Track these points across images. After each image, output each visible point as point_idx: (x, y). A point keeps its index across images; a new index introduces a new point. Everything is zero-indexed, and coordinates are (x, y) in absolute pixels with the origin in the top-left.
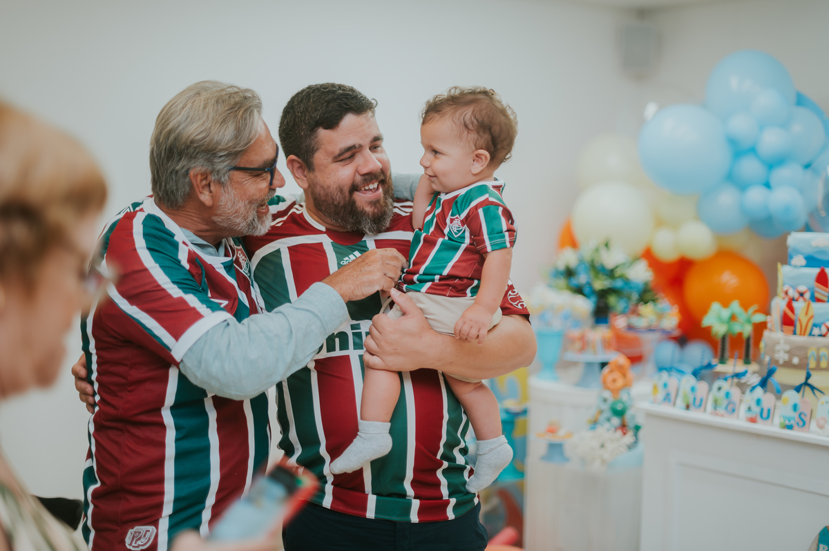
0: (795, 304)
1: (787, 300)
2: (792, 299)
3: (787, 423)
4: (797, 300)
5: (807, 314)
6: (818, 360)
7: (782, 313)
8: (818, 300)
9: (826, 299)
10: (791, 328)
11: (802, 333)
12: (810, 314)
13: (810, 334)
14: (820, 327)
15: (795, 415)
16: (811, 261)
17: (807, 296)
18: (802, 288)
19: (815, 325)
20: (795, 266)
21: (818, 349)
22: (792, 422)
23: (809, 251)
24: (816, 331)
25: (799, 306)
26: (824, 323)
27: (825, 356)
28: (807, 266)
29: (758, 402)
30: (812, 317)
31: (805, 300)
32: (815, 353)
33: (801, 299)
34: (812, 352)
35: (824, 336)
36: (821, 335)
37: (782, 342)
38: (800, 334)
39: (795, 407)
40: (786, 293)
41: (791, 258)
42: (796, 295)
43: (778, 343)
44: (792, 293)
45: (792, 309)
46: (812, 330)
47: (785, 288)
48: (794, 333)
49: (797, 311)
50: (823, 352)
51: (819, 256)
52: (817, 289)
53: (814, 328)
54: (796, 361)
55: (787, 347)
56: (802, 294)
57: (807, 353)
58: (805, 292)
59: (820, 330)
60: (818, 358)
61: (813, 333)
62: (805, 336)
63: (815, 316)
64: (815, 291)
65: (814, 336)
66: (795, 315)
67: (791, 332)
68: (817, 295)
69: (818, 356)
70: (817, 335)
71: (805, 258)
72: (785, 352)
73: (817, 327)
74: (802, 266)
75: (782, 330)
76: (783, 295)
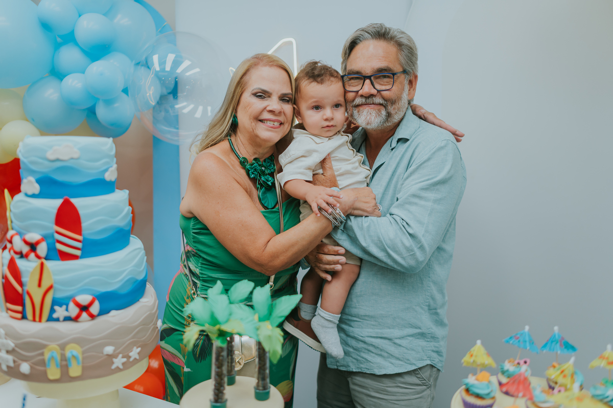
0: (21, 263)
4: (27, 257)
5: (39, 285)
6: (64, 367)
8: (64, 256)
9: (78, 253)
10: (19, 308)
11: (37, 318)
12: (46, 284)
13: (50, 319)
14: (67, 305)
16: (48, 186)
17: (42, 249)
18: (33, 237)
19: (57, 303)
21: (63, 347)
23: (44, 168)
24: (60, 312)
25: (28, 267)
26: (74, 300)
27: (73, 356)
28: (39, 196)
30: (51, 287)
31: (38, 257)
32: (58, 358)
33: (32, 255)
34: (51, 352)
35: (76, 319)
36: (68, 319)
37: (2, 332)
38: (34, 320)
40: (11, 243)
41: (21, 180)
42: (25, 249)
44: (19, 244)
45: (16, 273)
46: (52, 311)
47: (9, 234)
48: (24, 317)
49: (24, 279)
50: (73, 351)
51: (59, 178)
52: (58, 237)
53: (56, 308)
54: (25, 368)
55: (11, 344)
56: (33, 247)
57: (42, 354)
58: (38, 243)
59: (67, 310)
60: (64, 363)
61: (55, 316)
62: (40, 321)
63: (55, 286)
64: (55, 241)
65: (57, 320)
66: (21, 284)
67: (19, 316)
68: (60, 247)
69: (64, 358)
70: (61, 319)
71: (38, 181)
72: (8, 352)
73: (61, 306)
74: (34, 196)
75: (7, 309)
76: (9, 246)
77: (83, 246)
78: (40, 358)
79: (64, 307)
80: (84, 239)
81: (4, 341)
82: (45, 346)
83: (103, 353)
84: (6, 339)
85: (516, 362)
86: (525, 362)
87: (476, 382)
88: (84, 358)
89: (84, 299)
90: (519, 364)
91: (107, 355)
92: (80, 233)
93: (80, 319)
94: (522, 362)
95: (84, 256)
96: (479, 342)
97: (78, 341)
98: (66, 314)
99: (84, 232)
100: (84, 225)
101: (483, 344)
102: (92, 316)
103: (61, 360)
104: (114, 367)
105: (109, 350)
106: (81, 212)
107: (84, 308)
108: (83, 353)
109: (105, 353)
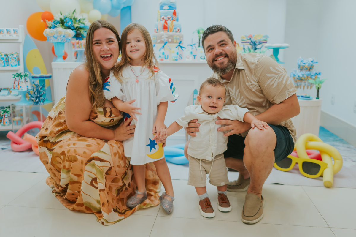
0: (167, 22)
1: (164, 21)
3: (175, 58)
7: (163, 25)
8: (174, 20)
10: (167, 30)
12: (173, 25)
13: (173, 32)
14: (176, 29)
15: (178, 56)
16: (170, 7)
17: (171, 19)
18: (169, 16)
19: (174, 29)
22: (177, 58)
23: (170, 4)
24: (175, 31)
25: (169, 22)
28: (169, 9)
29: (163, 53)
31: (171, 20)
32: (176, 38)
33: (169, 20)
36: (176, 32)
38: (170, 32)
39: (177, 53)
41: (163, 7)
42: (167, 19)
43: (163, 35)
44: (165, 18)
45: (167, 24)
47: (163, 17)
48: (168, 32)
50: (178, 37)
51: (172, 6)
52: (173, 17)
54: (170, 40)
55: (167, 36)
56: (169, 18)
57: (173, 38)
58: (170, 18)
68: (173, 19)
71: (168, 7)
72: (166, 38)
74: (167, 9)
75: (163, 31)
76: (162, 19)
82: (174, 36)
93: (178, 32)
95: (177, 21)
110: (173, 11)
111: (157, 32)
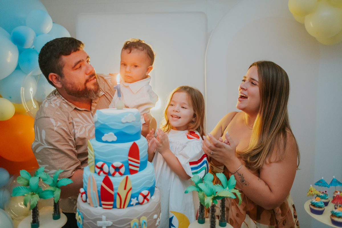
0: (111, 178)
1: (103, 176)
2: (108, 174)
4: (113, 175)
5: (125, 189)
7: (100, 190)
8: (132, 172)
9: (138, 169)
10: (112, 203)
11: (122, 207)
12: (128, 188)
13: (130, 205)
16: (122, 136)
17: (122, 170)
18: (117, 164)
19: (133, 197)
20: (106, 142)
21: (139, 219)
23: (119, 127)
24: (134, 201)
25: (117, 180)
26: (141, 194)
27: (145, 223)
28: (118, 141)
30: (131, 189)
31: (121, 174)
32: (137, 224)
33: (117, 174)
34: (134, 223)
35: (141, 204)
36: (138, 204)
37: (104, 217)
38: (120, 208)
40: (101, 168)
41: (102, 134)
42: (112, 171)
43: (101, 220)
44: (107, 168)
46: (130, 201)
47: (99, 164)
48: (114, 207)
49: (114, 187)
50: (144, 219)
51: (127, 132)
52: (130, 162)
53: (132, 199)
55: (110, 223)
56: (117, 169)
57: (130, 224)
58: (121, 167)
59: (137, 199)
60: (140, 227)
61: (132, 203)
62: (124, 208)
63: (133, 188)
64: (128, 164)
65: (132, 205)
66: (112, 189)
67: (111, 207)
68: (131, 167)
69: (140, 225)
70: (134, 205)
71: (116, 134)
73: (134, 198)
74: (113, 142)
75: (100, 206)
76: (98, 170)
77: (140, 165)
78: (129, 226)
79: (136, 198)
80: (141, 162)
81: (106, 222)
82: (131, 220)
83: (153, 218)
84: (107, 220)
85: (322, 192)
86: (326, 192)
87: (316, 202)
88: (148, 222)
89: (145, 192)
90: (323, 192)
91: (155, 219)
92: (138, 159)
93: (144, 204)
94: (324, 192)
95: (140, 170)
96: (311, 185)
97: (145, 214)
98: (137, 202)
99: (140, 158)
100: (140, 154)
101: (312, 186)
102: (148, 200)
103: (139, 226)
104: (156, 225)
105: (155, 216)
106: (140, 148)
107: (145, 197)
108: (148, 219)
109: (154, 218)
110: (128, 145)
111: (86, 201)
